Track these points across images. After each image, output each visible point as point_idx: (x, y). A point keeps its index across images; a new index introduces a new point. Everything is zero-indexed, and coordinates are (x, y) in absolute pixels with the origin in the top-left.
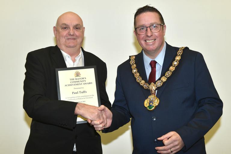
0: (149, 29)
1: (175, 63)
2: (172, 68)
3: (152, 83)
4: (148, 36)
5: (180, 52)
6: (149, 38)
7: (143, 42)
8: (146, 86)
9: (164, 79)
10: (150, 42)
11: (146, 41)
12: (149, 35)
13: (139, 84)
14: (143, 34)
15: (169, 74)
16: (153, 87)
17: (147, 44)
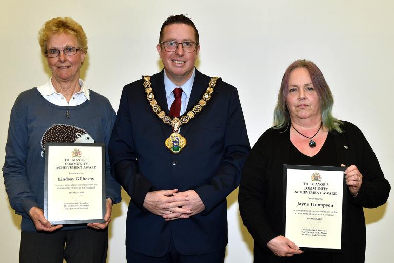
0: (180, 46)
1: (207, 96)
2: (202, 103)
3: (176, 118)
4: (178, 55)
5: (213, 83)
6: (178, 58)
7: (169, 62)
8: (166, 120)
9: (191, 115)
10: (179, 63)
11: (173, 60)
12: (180, 53)
13: (156, 115)
14: (171, 52)
15: (198, 108)
16: (176, 123)
17: (174, 65)
